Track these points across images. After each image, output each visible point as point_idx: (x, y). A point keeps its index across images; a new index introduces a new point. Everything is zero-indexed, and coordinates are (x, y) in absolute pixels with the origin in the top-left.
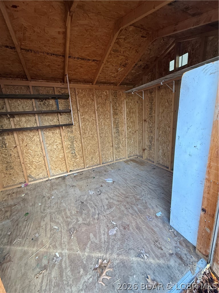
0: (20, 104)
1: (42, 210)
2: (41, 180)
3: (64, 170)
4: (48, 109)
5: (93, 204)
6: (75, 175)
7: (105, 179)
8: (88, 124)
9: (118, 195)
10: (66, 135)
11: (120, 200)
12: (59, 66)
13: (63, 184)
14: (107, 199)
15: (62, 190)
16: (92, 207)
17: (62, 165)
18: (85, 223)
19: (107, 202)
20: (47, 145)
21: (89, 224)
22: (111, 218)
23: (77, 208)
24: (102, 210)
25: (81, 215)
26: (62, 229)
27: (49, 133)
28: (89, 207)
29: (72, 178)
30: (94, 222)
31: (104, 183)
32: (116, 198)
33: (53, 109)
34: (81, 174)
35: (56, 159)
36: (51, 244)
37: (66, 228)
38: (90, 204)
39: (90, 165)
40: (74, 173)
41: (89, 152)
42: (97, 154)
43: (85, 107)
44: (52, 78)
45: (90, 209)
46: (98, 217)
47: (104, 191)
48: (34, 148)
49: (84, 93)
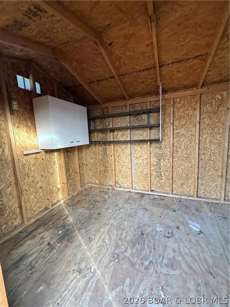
0: (119, 120)
1: (109, 218)
2: (124, 190)
3: (146, 187)
4: (140, 124)
5: (152, 244)
6: (155, 197)
7: (189, 221)
8: (183, 141)
9: (197, 258)
10: (154, 151)
11: (194, 267)
12: (152, 79)
13: (138, 201)
14: (174, 251)
15: (133, 207)
16: (149, 247)
17: (145, 182)
18: (131, 260)
19: (171, 255)
20: (134, 158)
21: (133, 265)
22: (163, 282)
23: (134, 236)
24: (159, 261)
25: (133, 247)
26: (110, 247)
27: (137, 147)
28: (146, 245)
29: (149, 199)
30: (139, 267)
31: (185, 226)
32: (189, 259)
33: (144, 124)
34: (162, 198)
35: (140, 174)
36: (95, 254)
37: (113, 250)
38: (149, 241)
39: (177, 192)
40: (155, 195)
41: (178, 176)
42: (190, 181)
43: (182, 119)
44: (147, 93)
45: (146, 247)
46: (148, 266)
47: (177, 236)
48: (123, 159)
49: (183, 102)
